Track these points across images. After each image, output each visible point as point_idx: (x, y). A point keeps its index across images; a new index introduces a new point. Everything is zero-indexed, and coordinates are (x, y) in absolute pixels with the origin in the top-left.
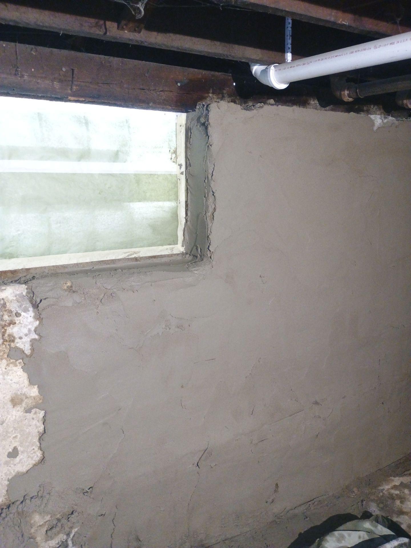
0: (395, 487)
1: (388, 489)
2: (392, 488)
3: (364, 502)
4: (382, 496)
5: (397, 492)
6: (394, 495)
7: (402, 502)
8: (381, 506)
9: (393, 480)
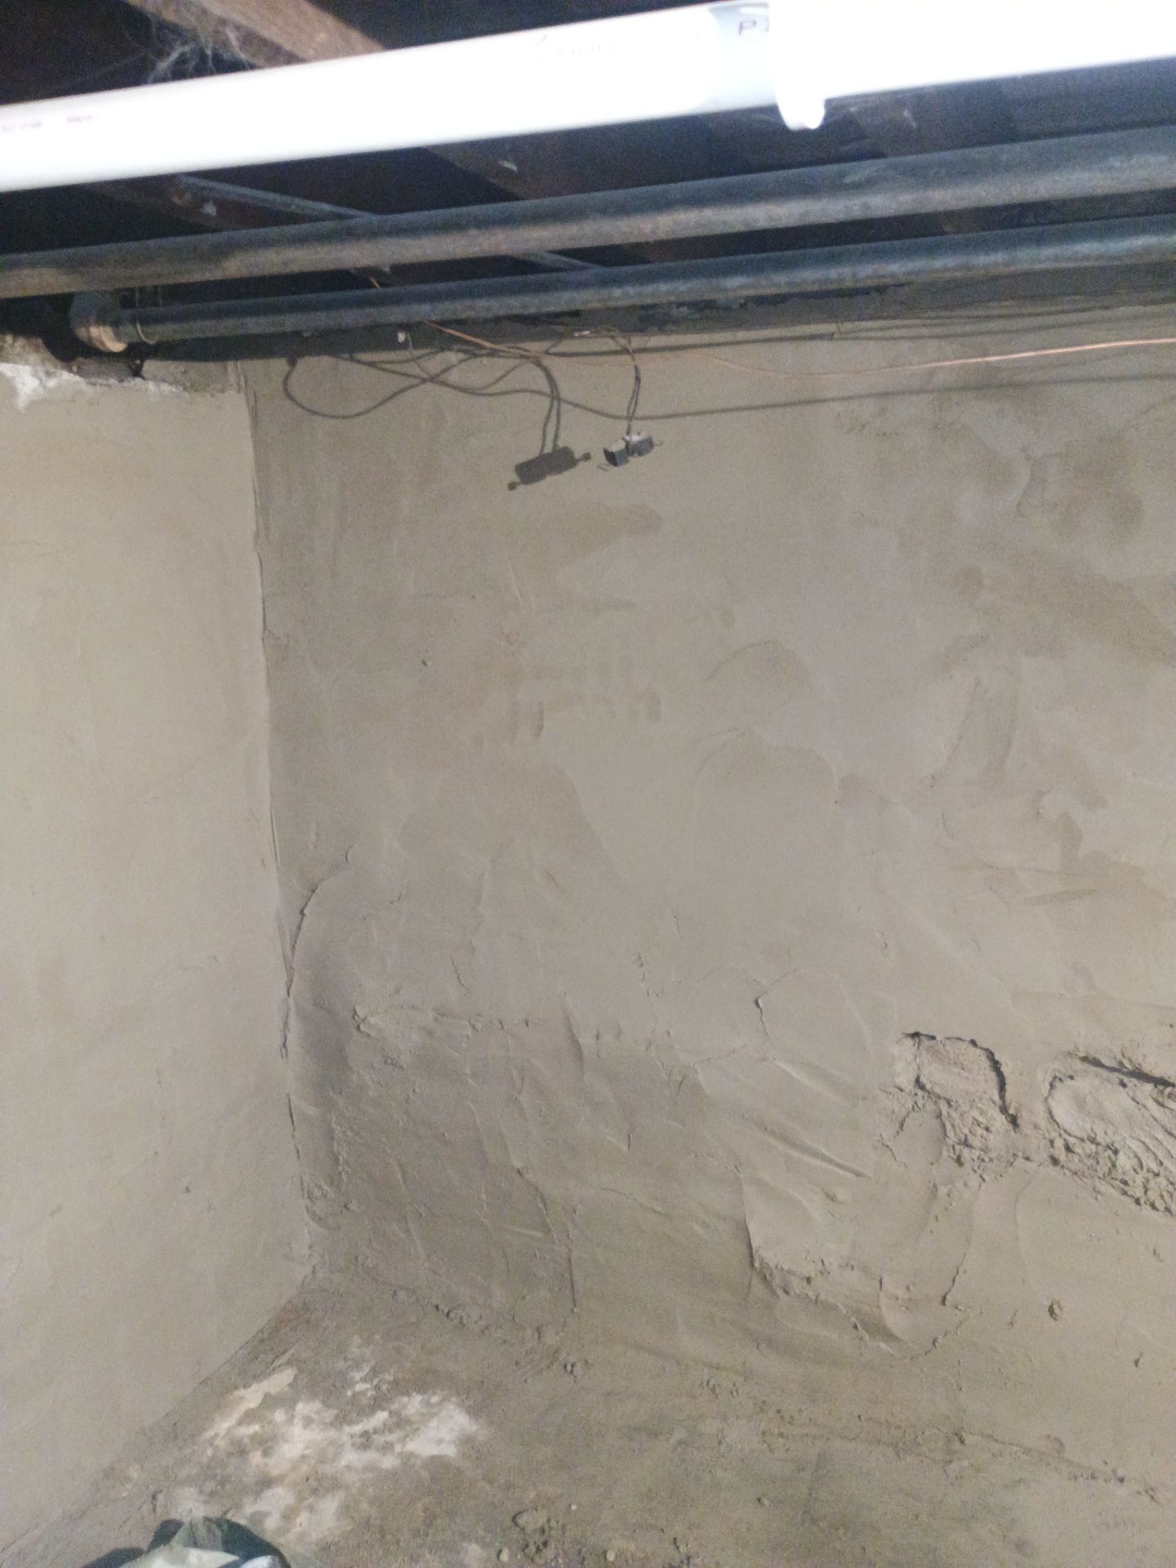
0: (249, 1417)
1: (229, 1429)
2: (240, 1423)
3: (161, 1497)
4: (213, 1458)
5: (255, 1428)
6: (246, 1440)
7: (266, 1453)
8: (210, 1486)
9: (242, 1398)
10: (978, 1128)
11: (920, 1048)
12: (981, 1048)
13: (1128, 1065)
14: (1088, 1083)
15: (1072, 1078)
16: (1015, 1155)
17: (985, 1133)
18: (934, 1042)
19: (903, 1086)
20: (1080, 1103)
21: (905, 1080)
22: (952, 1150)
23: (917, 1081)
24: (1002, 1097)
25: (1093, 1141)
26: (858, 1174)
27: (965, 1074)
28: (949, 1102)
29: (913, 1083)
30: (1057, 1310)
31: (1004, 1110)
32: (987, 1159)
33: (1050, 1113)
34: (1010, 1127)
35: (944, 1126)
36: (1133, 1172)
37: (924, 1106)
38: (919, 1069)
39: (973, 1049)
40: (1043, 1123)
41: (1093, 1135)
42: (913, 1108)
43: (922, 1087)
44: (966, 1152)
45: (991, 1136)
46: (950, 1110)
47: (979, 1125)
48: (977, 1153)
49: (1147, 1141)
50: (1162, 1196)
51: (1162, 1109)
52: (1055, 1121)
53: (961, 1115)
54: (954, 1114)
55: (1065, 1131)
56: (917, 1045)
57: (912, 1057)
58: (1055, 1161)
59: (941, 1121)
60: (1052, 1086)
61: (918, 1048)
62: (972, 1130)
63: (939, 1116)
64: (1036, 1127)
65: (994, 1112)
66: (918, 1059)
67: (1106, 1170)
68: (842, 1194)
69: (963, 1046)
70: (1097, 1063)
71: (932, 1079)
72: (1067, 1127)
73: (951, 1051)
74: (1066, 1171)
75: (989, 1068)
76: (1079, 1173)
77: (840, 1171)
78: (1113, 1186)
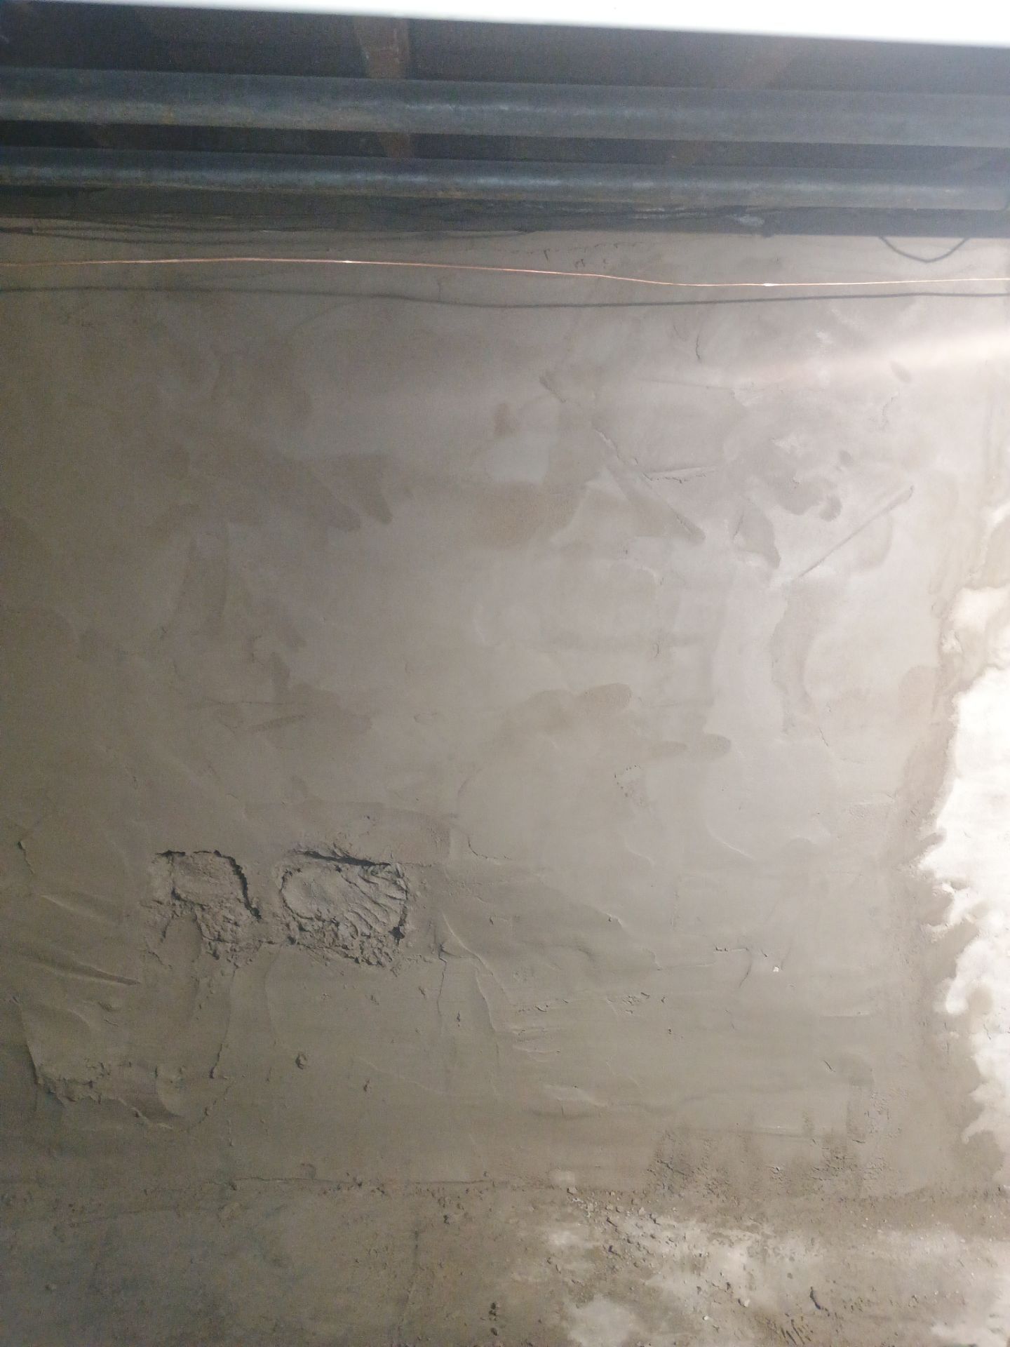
10: (229, 924)
11: (174, 864)
12: (225, 857)
13: (339, 854)
14: (310, 873)
15: (299, 870)
16: (260, 941)
17: (235, 928)
18: (184, 858)
19: (161, 899)
20: (307, 889)
21: (162, 894)
22: (208, 947)
23: (173, 893)
24: (245, 894)
25: (319, 918)
26: (130, 983)
27: (213, 880)
28: (201, 906)
29: (170, 895)
30: (302, 1061)
31: (248, 905)
32: (238, 950)
33: (284, 902)
34: (254, 919)
35: (199, 928)
36: (351, 938)
37: (182, 913)
38: (174, 882)
39: (218, 859)
40: (279, 911)
41: (319, 915)
42: (173, 917)
43: (178, 898)
44: (221, 947)
45: (240, 929)
46: (204, 913)
47: (229, 922)
48: (230, 945)
49: (360, 912)
50: (374, 953)
51: (368, 884)
52: (289, 907)
53: (214, 915)
54: (208, 917)
55: (297, 914)
56: (170, 862)
57: (167, 873)
58: (292, 940)
59: (197, 923)
60: (283, 878)
61: (172, 865)
62: (224, 927)
63: (195, 920)
64: (275, 915)
65: (241, 909)
66: (172, 874)
67: (331, 940)
68: (115, 1003)
69: (210, 857)
70: (316, 855)
71: (186, 889)
72: (298, 911)
73: (200, 863)
74: (302, 947)
75: (232, 873)
76: (311, 947)
77: (113, 983)
78: (337, 952)
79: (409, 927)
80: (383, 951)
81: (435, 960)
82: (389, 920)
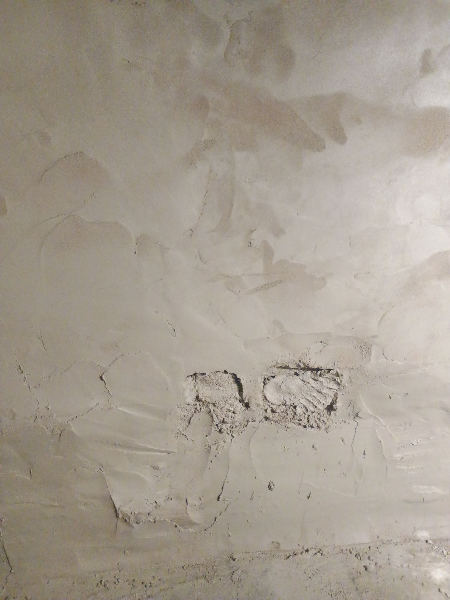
11: (197, 380)
12: (229, 374)
14: (281, 378)
15: (274, 377)
16: (248, 421)
17: (233, 415)
18: (204, 376)
19: (189, 402)
20: (278, 388)
21: (191, 399)
22: (216, 427)
23: (197, 398)
24: (241, 395)
25: (285, 404)
26: (169, 453)
27: (221, 388)
28: (214, 405)
29: (195, 400)
30: (272, 487)
31: (242, 401)
32: (234, 427)
33: (265, 397)
34: (244, 408)
35: (212, 417)
36: (304, 415)
37: (200, 409)
38: (197, 391)
39: (225, 375)
40: (261, 402)
41: (285, 402)
42: (195, 412)
43: (200, 400)
44: (224, 427)
45: (236, 415)
46: (215, 408)
47: (230, 412)
48: (229, 425)
49: (309, 398)
50: (315, 421)
51: (316, 382)
52: (267, 400)
53: (221, 409)
54: (217, 410)
55: (272, 404)
56: (194, 379)
57: (193, 386)
58: (266, 418)
59: (211, 415)
60: (264, 383)
61: (195, 381)
62: (227, 415)
63: (209, 412)
64: (258, 405)
65: (237, 403)
66: (196, 387)
67: (292, 417)
68: (161, 465)
69: (220, 375)
70: (286, 367)
71: (205, 395)
72: (272, 402)
73: (214, 379)
74: (272, 422)
75: (233, 383)
76: (279, 421)
77: (159, 454)
78: (294, 423)
79: (338, 405)
80: (321, 420)
81: (352, 421)
82: (326, 401)
